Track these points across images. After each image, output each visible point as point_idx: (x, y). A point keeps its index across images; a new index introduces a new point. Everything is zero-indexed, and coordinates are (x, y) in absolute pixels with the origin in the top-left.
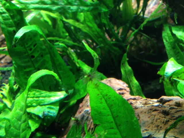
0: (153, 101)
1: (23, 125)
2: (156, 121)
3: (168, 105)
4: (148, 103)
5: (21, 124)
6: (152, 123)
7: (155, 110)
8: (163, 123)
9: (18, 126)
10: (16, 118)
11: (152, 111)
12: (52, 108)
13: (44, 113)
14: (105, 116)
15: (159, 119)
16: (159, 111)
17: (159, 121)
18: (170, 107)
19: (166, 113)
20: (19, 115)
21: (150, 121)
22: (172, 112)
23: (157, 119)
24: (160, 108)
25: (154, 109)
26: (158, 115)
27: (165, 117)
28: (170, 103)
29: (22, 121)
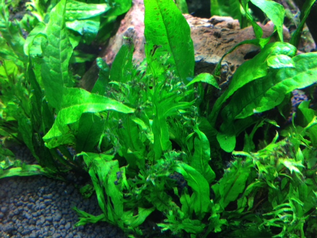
0: (203, 21)
1: (62, 43)
2: (208, 44)
3: (219, 26)
4: (198, 23)
5: (60, 40)
6: (204, 46)
7: (207, 32)
8: (215, 46)
9: (56, 43)
10: (53, 34)
11: (203, 32)
12: (92, 24)
13: (83, 29)
14: (160, 35)
15: (211, 42)
16: (210, 33)
17: (210, 43)
18: (222, 29)
19: (218, 35)
20: (56, 29)
21: (202, 44)
22: (224, 35)
23: (209, 42)
24: (211, 29)
25: (205, 31)
26: (210, 37)
27: (216, 40)
28: (222, 24)
29: (61, 38)
